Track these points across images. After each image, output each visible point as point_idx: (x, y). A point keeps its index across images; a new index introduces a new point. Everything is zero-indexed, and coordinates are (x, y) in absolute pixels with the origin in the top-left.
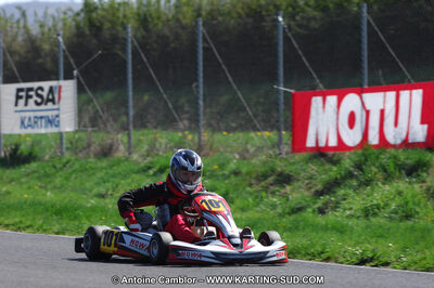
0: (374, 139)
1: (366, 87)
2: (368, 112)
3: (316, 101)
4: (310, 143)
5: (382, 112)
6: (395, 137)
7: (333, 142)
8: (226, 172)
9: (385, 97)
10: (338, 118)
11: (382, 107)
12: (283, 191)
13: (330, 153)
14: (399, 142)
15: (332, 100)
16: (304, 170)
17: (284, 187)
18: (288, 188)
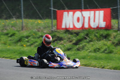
0: (86, 26)
1: (83, 9)
2: (84, 17)
3: (65, 13)
4: (63, 26)
5: (89, 17)
6: (94, 25)
7: (72, 27)
8: (38, 36)
9: (90, 13)
10: (73, 19)
11: (89, 16)
12: (61, 43)
13: (71, 30)
14: (95, 27)
15: (71, 13)
16: (66, 36)
17: (61, 41)
18: (62, 42)
